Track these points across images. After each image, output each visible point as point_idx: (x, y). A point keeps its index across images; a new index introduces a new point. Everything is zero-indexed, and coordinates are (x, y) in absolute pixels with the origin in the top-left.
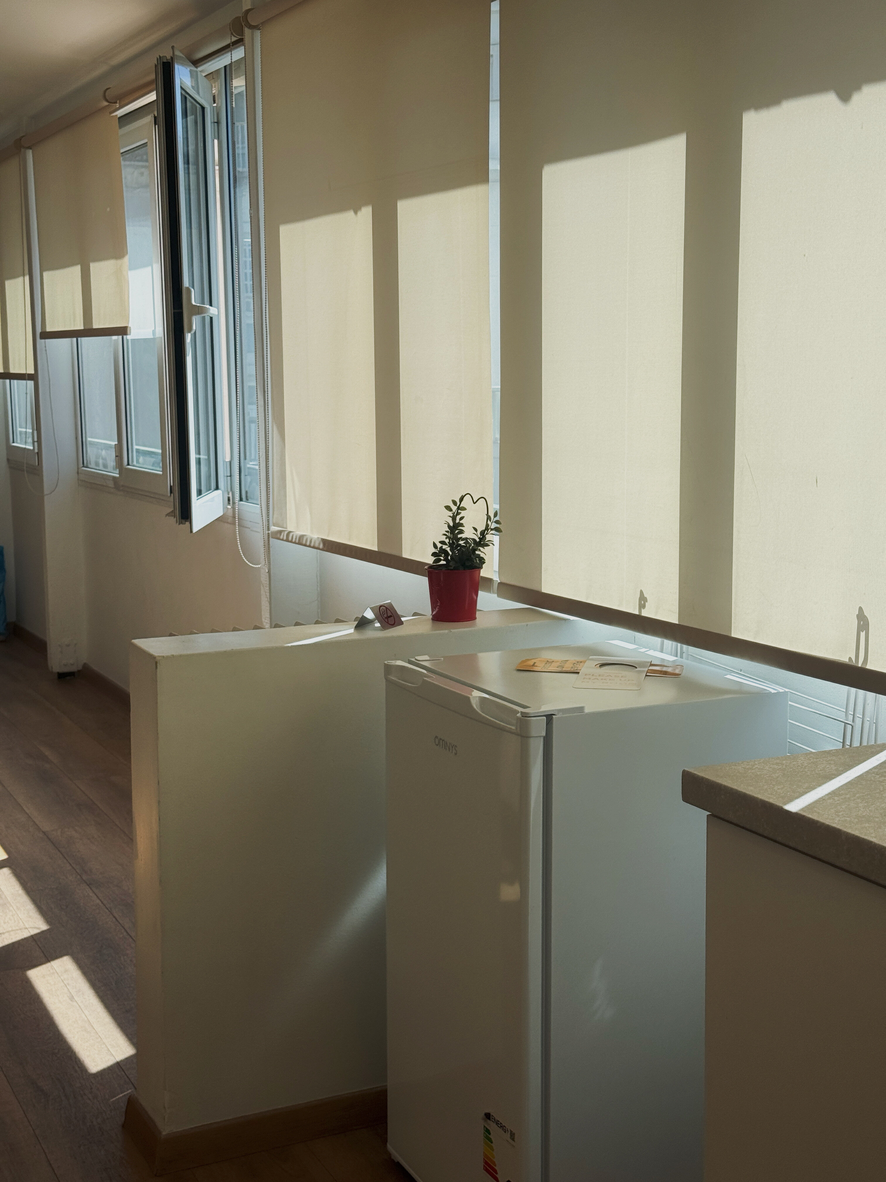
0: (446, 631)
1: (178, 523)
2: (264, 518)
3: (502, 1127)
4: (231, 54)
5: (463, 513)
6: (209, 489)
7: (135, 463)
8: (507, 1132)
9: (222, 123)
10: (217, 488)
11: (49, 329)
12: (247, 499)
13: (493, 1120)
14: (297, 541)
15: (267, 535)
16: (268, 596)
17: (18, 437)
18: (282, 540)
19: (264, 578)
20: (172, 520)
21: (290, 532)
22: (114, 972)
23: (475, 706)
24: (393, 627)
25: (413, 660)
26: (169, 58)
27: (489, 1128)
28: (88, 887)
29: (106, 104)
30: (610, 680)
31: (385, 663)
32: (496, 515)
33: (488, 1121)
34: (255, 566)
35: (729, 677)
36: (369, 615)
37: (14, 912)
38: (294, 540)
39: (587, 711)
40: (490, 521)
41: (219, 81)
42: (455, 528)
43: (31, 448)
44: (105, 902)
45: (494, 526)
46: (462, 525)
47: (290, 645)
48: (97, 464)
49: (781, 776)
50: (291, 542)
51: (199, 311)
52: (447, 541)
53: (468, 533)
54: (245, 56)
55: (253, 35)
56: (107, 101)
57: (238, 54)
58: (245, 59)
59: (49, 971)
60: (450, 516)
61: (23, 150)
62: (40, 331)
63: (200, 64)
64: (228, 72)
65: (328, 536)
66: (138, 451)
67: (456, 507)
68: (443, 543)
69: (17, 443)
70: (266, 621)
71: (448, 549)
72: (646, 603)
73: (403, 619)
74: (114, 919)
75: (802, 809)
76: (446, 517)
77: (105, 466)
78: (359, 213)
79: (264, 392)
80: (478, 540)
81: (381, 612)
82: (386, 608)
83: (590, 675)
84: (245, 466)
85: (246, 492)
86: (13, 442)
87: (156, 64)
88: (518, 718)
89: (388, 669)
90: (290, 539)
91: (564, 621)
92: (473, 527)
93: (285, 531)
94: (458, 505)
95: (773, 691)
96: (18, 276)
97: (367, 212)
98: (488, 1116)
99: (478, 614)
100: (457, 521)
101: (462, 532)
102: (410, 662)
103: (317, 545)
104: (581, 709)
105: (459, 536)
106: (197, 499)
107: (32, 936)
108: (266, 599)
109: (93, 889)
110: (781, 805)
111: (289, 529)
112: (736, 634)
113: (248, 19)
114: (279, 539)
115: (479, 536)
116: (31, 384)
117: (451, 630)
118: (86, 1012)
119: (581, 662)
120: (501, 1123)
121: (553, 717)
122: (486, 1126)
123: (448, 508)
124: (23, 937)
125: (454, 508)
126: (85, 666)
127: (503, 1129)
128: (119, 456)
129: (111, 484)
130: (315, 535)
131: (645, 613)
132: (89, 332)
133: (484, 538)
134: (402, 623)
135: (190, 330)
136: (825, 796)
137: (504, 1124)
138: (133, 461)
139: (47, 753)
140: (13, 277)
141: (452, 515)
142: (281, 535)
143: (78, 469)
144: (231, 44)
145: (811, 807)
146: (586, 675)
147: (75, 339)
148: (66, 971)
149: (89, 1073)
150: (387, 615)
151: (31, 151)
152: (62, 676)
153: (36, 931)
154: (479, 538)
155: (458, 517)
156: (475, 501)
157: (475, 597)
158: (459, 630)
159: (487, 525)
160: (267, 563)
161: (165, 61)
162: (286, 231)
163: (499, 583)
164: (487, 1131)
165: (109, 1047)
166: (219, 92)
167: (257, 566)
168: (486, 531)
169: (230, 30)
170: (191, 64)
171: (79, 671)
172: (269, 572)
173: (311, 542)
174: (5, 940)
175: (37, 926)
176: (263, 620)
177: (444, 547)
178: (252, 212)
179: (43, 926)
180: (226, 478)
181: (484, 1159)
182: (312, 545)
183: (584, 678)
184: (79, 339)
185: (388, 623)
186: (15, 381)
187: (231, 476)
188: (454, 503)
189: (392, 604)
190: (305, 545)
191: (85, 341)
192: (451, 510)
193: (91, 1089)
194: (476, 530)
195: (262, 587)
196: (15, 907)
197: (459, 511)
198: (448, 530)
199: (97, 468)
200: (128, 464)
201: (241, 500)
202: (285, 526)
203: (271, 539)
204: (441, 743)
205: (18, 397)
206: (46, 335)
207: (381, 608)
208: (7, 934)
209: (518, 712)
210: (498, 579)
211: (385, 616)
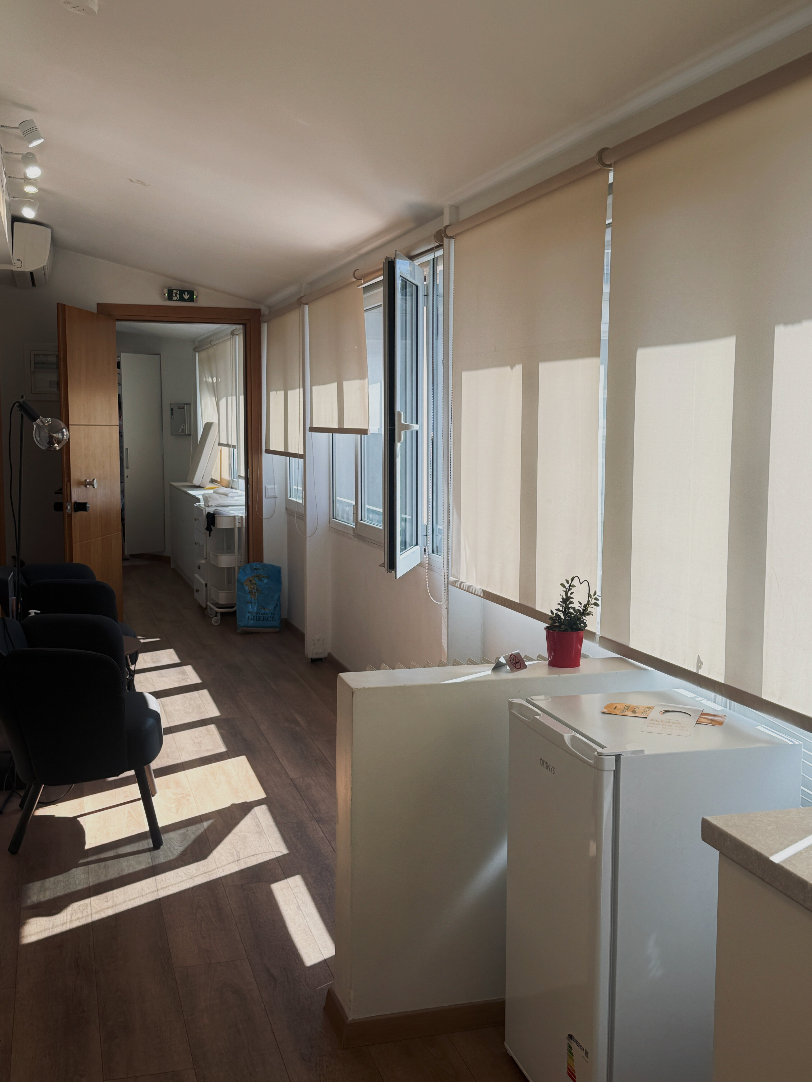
0: (557, 676)
1: (387, 571)
2: (445, 570)
3: (580, 1046)
4: (435, 253)
5: (573, 590)
6: (411, 545)
7: (366, 519)
8: (583, 1050)
9: (430, 295)
10: (417, 544)
11: (315, 425)
12: (437, 552)
13: (574, 1040)
14: (466, 589)
15: (447, 583)
16: (446, 625)
17: (293, 493)
18: (457, 587)
19: (444, 612)
20: (383, 569)
21: (462, 582)
22: (329, 890)
23: (567, 742)
24: (520, 670)
25: (529, 698)
26: (393, 258)
27: (571, 1045)
28: (316, 823)
29: (355, 280)
30: (669, 725)
31: (509, 701)
32: (595, 594)
33: (571, 1040)
34: (438, 603)
35: (759, 728)
36: (502, 660)
37: (267, 839)
38: (464, 589)
39: (646, 753)
40: (591, 598)
41: (429, 266)
42: (566, 601)
43: (301, 502)
44: (327, 836)
45: (594, 601)
46: (572, 598)
47: (445, 682)
48: (343, 517)
49: (774, 828)
50: (462, 589)
51: (407, 427)
52: (561, 609)
53: (576, 605)
54: (443, 254)
55: (449, 242)
56: (355, 278)
57: (439, 253)
58: (443, 256)
59: (285, 885)
60: (564, 591)
61: (302, 305)
62: (309, 426)
63: (415, 259)
64: (435, 261)
65: (487, 588)
66: (368, 509)
67: (568, 585)
68: (558, 610)
69: (293, 497)
70: (445, 642)
71: (562, 615)
72: (702, 665)
73: (527, 663)
74: (332, 849)
75: (783, 862)
76: (561, 592)
77: (348, 519)
78: (514, 369)
79: (448, 483)
80: (582, 611)
81: (511, 660)
82: (515, 656)
83: (654, 720)
84: (437, 527)
85: (437, 547)
86: (290, 497)
87: (384, 262)
88: (595, 756)
89: (511, 705)
90: (462, 587)
91: (644, 670)
92: (579, 602)
93: (459, 581)
94: (570, 583)
95: (790, 743)
96: (297, 388)
97: (519, 368)
98: (571, 1037)
99: (582, 661)
100: (569, 595)
101: (571, 603)
102: (528, 701)
103: (479, 594)
104: (642, 751)
105: (570, 606)
106: (401, 555)
107: (277, 858)
108: (445, 627)
109: (320, 825)
110: (768, 856)
111: (461, 580)
112: (765, 697)
113: (446, 232)
114: (455, 586)
115: (583, 608)
116: (301, 461)
117: (560, 675)
118: (307, 919)
119: (650, 708)
120: (579, 1044)
121: (620, 757)
122: (569, 1043)
123: (563, 585)
124: (270, 858)
125: (567, 586)
126: (330, 655)
127: (580, 1048)
128: (356, 514)
129: (351, 532)
130: (478, 587)
131: (701, 672)
132: (341, 430)
133: (587, 609)
134: (525, 667)
135: (400, 440)
136: (803, 850)
137: (581, 1045)
138: (364, 518)
139: (299, 719)
140: (293, 388)
141: (565, 590)
142: (456, 584)
143: (330, 519)
144: (435, 248)
145: (789, 860)
146: (651, 720)
147: (331, 434)
148: (297, 886)
149: (305, 966)
150: (515, 661)
151: (307, 306)
152: (314, 661)
153: (280, 854)
154: (583, 610)
155: (570, 592)
156: (581, 583)
157: (580, 647)
158: (566, 674)
159: (589, 601)
160: (446, 602)
161: (390, 260)
162: (466, 376)
163: (600, 637)
164: (570, 1047)
165: (320, 947)
166: (429, 273)
167: (440, 603)
168: (588, 605)
169: (435, 239)
170: (408, 259)
171: (325, 658)
172: (447, 608)
173: (475, 591)
174: (259, 860)
175: (280, 850)
176: (443, 641)
177: (559, 613)
178: (444, 362)
179: (285, 851)
180: (423, 537)
181: (567, 1066)
182: (476, 593)
183: (650, 723)
184: (334, 434)
185: (516, 667)
186: (293, 458)
187: (427, 536)
188: (567, 581)
189: (519, 653)
190: (472, 593)
191: (337, 436)
192: (564, 587)
193: (306, 978)
194: (580, 603)
195: (443, 618)
196: (267, 835)
197: (571, 588)
198: (562, 601)
199: (343, 520)
200: (361, 520)
201: (433, 552)
202: (459, 577)
203: (449, 586)
204: (544, 765)
205: (294, 467)
206: (313, 430)
207: (511, 656)
208: (260, 855)
209: (595, 750)
210: (599, 634)
211: (514, 662)
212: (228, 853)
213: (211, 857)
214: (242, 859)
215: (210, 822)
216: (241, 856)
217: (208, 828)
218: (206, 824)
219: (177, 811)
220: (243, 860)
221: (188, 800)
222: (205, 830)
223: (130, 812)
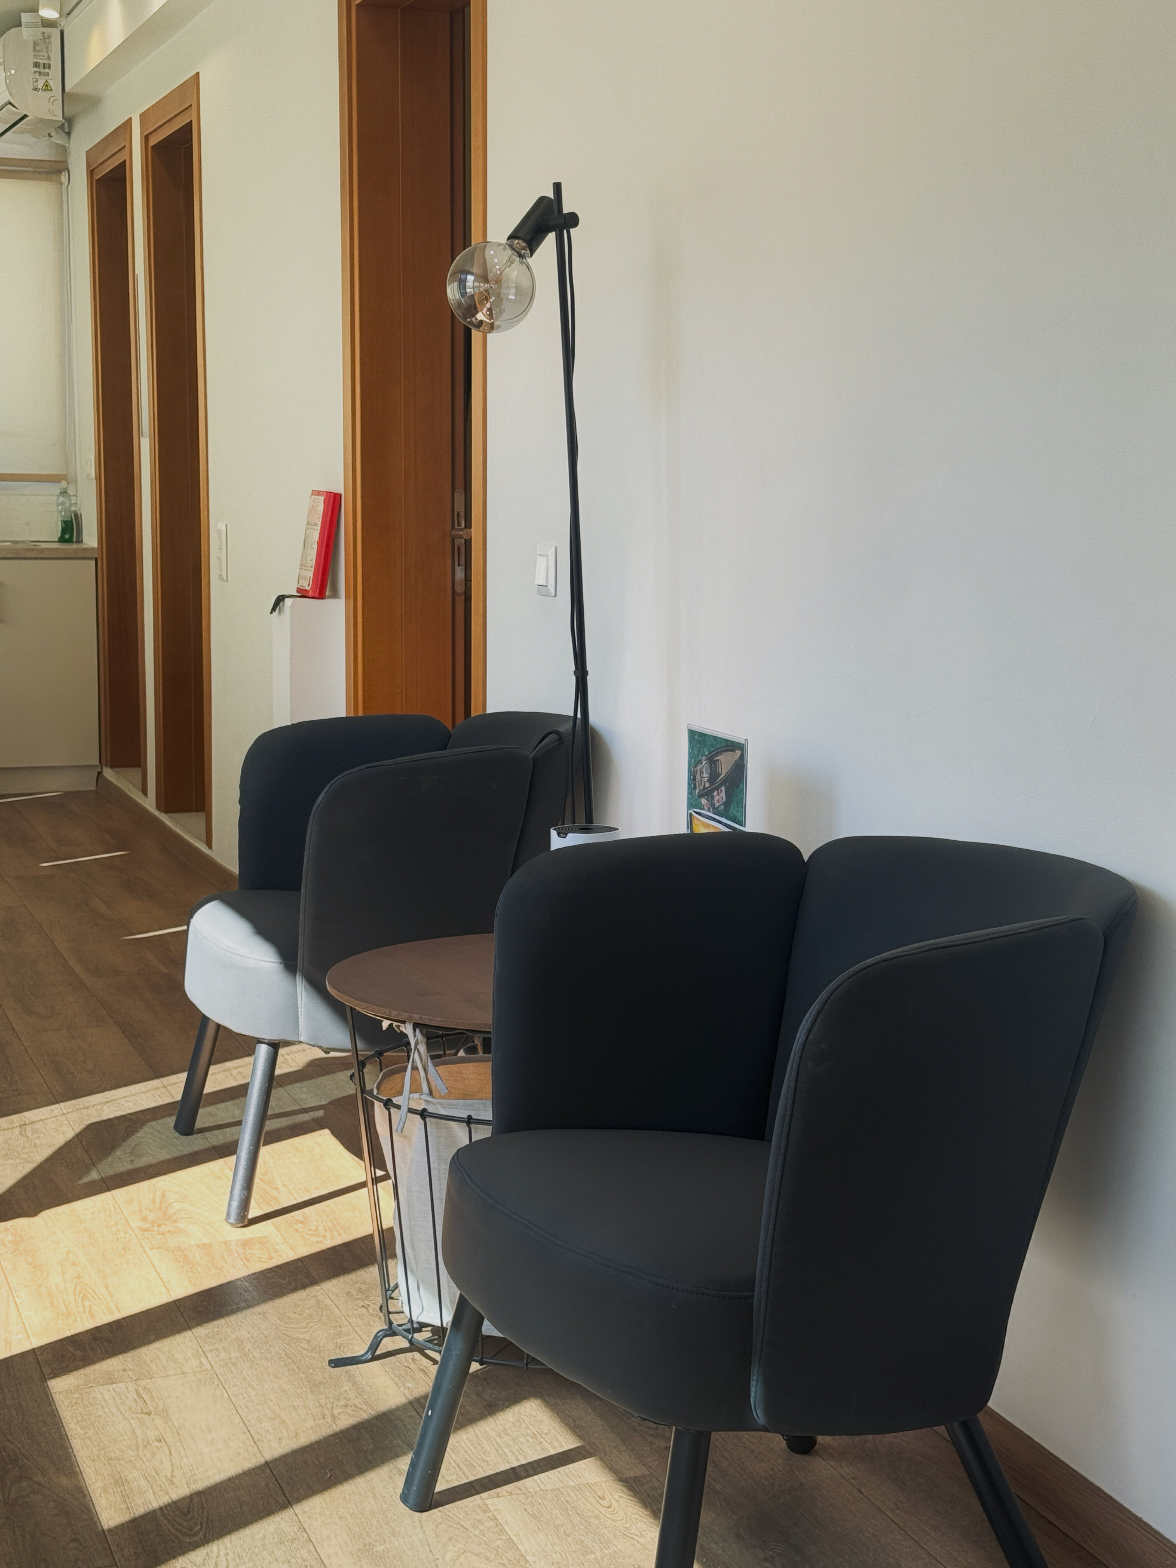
212: (42, 1133)
213: (78, 1128)
214: (17, 1127)
215: (86, 1180)
216: (17, 1131)
217: (88, 1170)
218: (94, 1175)
219: (163, 1195)
220: (15, 1126)
221: (144, 1219)
222: (94, 1165)
223: (275, 1189)
